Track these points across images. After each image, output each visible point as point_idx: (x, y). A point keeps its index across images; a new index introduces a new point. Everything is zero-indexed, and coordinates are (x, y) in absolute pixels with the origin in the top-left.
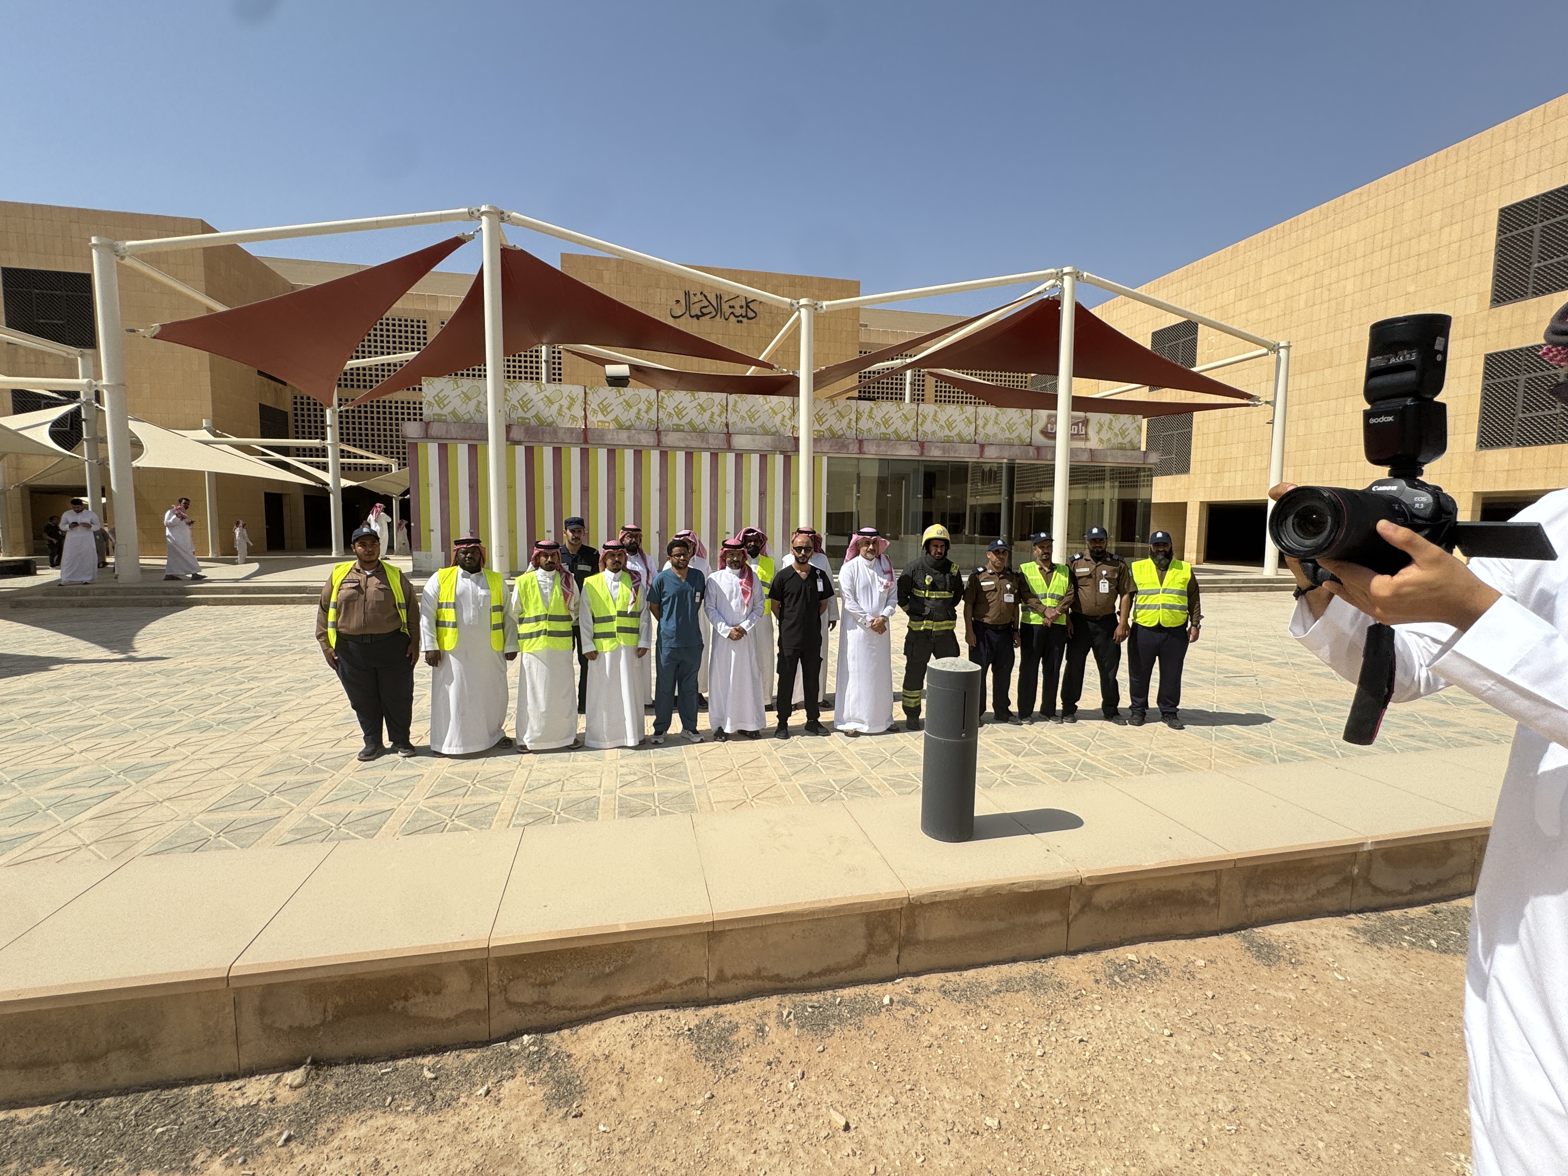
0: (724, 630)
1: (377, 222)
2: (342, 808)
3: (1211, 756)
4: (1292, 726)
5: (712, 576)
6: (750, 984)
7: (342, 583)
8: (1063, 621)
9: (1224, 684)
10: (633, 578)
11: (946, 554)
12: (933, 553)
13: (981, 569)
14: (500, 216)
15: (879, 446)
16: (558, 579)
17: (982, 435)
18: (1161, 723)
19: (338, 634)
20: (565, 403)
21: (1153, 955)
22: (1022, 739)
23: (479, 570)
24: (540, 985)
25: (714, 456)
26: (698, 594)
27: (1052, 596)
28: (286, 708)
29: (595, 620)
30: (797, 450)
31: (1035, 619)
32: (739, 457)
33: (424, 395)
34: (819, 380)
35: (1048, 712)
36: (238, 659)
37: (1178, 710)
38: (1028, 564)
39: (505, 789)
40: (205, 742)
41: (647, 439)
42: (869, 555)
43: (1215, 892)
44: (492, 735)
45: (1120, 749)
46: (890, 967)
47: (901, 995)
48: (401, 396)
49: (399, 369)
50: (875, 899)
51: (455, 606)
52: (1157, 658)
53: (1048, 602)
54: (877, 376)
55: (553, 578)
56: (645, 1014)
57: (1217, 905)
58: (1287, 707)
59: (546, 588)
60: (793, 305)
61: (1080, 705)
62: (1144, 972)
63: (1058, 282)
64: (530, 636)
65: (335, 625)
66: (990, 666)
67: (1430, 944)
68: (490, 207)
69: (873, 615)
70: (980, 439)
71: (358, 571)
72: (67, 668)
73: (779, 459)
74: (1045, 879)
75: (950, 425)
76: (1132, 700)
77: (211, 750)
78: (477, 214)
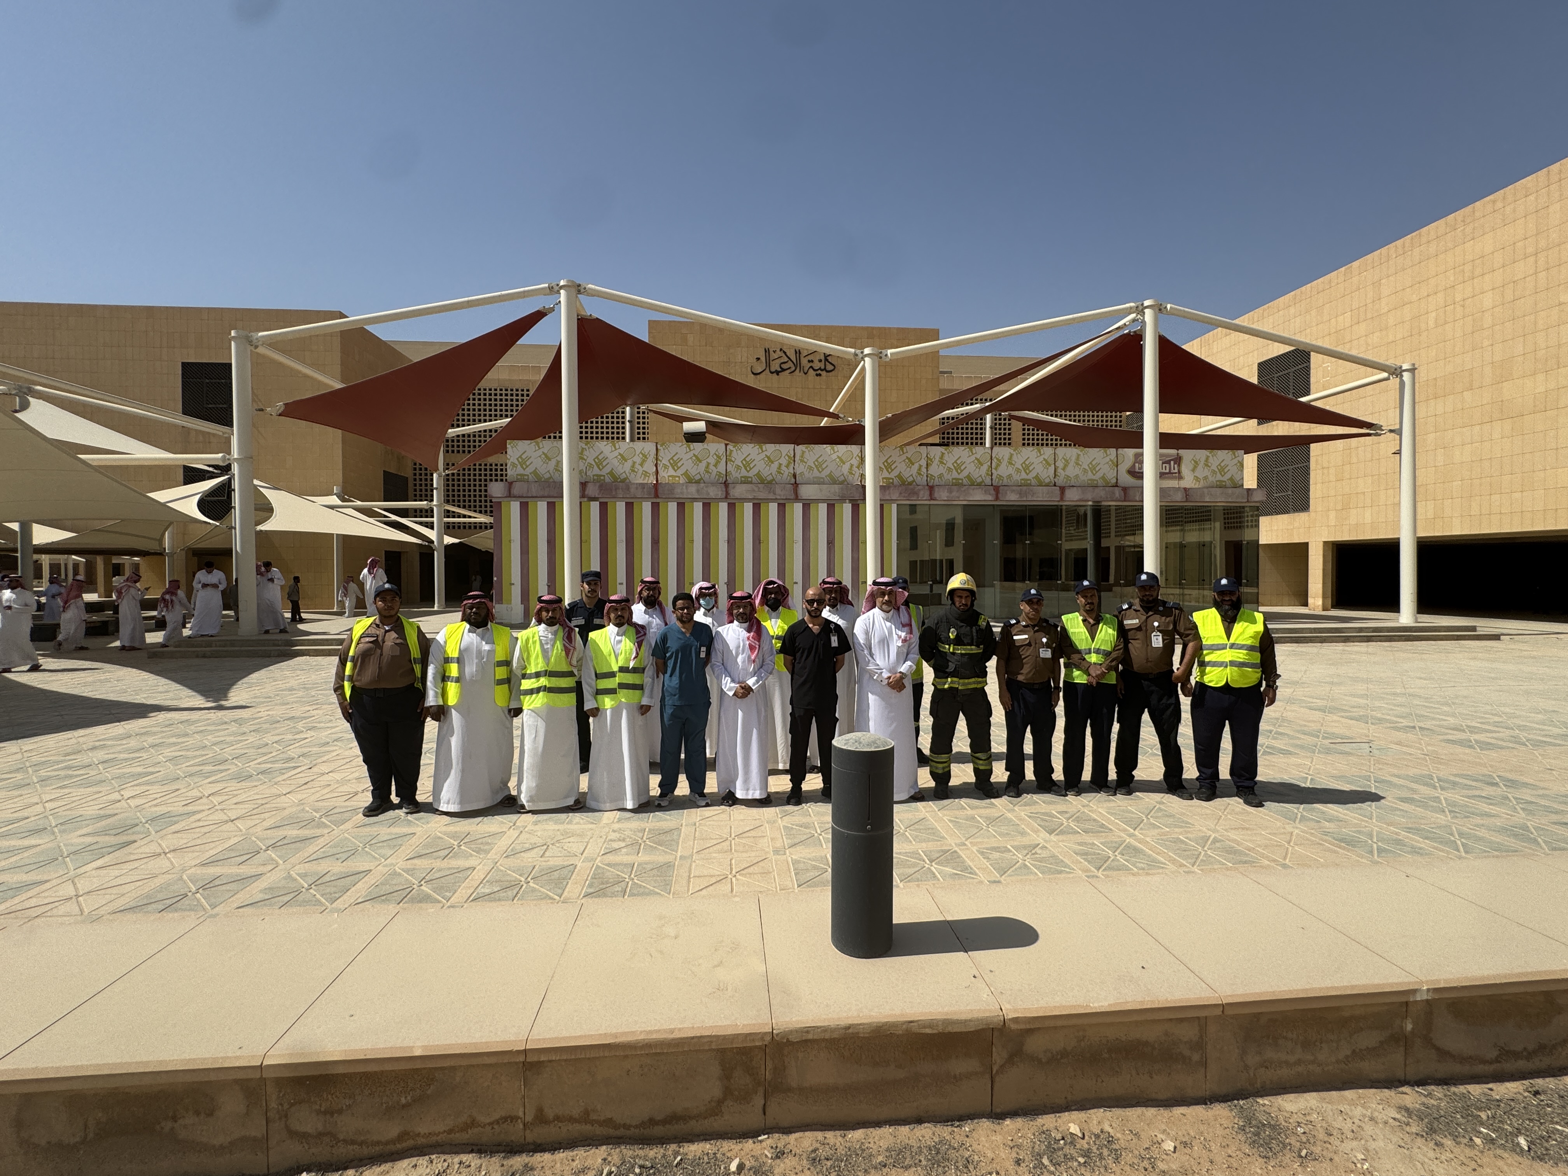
0: (729, 686)
1: (468, 302)
2: (323, 867)
3: (1289, 843)
4: (1405, 806)
5: (720, 629)
6: (577, 1129)
7: (361, 637)
8: (1112, 679)
9: (1328, 751)
10: (638, 632)
11: (972, 605)
12: (957, 604)
13: (1013, 622)
14: (577, 289)
15: (950, 492)
16: (561, 634)
17: (1061, 478)
18: (1237, 798)
19: (353, 688)
20: (638, 460)
21: (1107, 1128)
22: (1061, 813)
23: (486, 625)
24: (325, 1113)
25: (782, 507)
26: (703, 649)
27: (1098, 651)
28: (324, 759)
29: (598, 676)
30: (864, 499)
31: (1079, 678)
32: (806, 507)
33: (508, 457)
34: (886, 429)
35: (1100, 783)
36: (309, 708)
37: (1256, 783)
38: (1070, 616)
39: (487, 852)
40: (235, 792)
41: (715, 492)
42: (884, 607)
43: (1199, 1045)
44: (495, 792)
45: (1176, 830)
46: (754, 1119)
47: (757, 1160)
48: (492, 460)
49: (494, 435)
50: (729, 1032)
51: (459, 661)
52: (1227, 722)
53: (1093, 658)
54: (951, 421)
55: (555, 634)
56: (443, 1157)
57: (1204, 1064)
58: (1401, 782)
59: (547, 644)
60: (857, 355)
61: (1139, 774)
62: (1087, 1154)
63: (1139, 316)
64: (531, 692)
65: (351, 679)
66: (1029, 729)
67: (1518, 1144)
68: (568, 281)
69: (890, 671)
70: (1060, 481)
71: (378, 626)
72: (162, 716)
73: (847, 508)
74: (955, 1017)
75: (1027, 468)
76: (1199, 770)
77: (235, 801)
78: (556, 288)
